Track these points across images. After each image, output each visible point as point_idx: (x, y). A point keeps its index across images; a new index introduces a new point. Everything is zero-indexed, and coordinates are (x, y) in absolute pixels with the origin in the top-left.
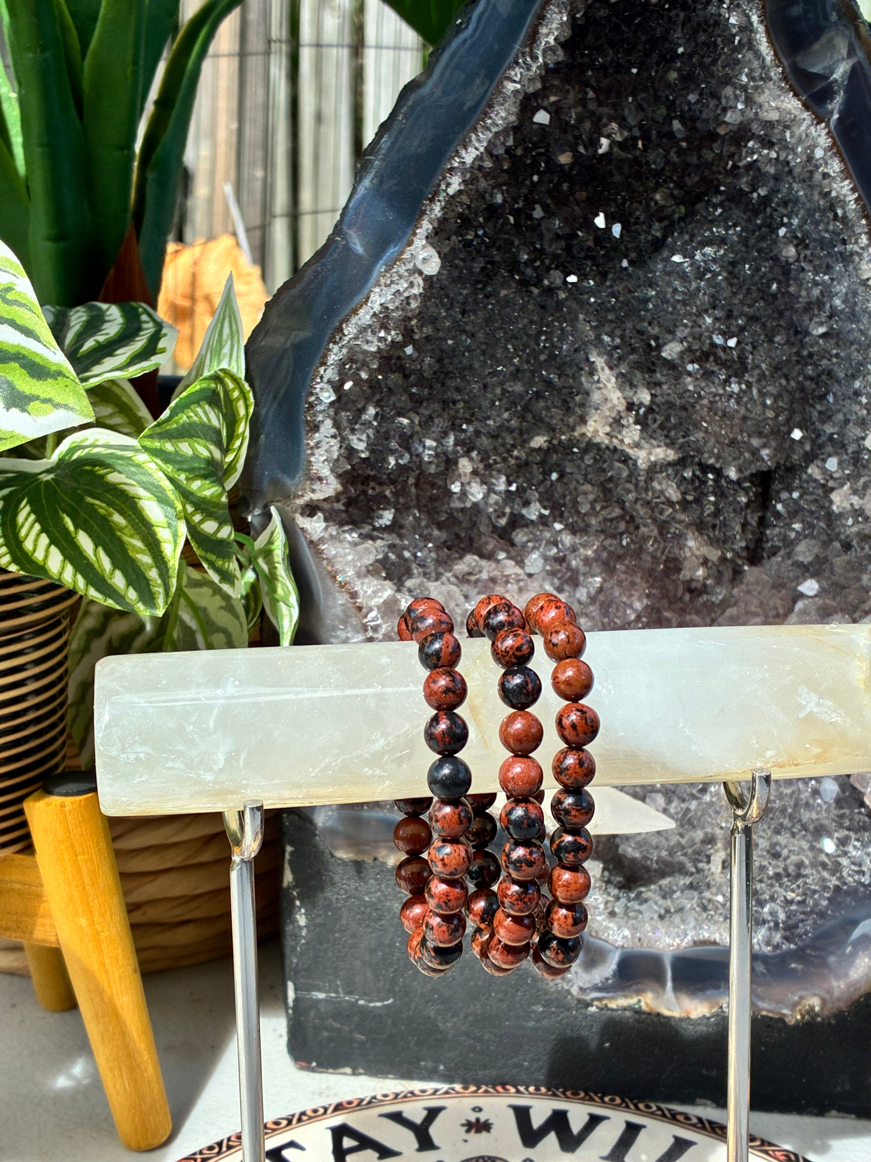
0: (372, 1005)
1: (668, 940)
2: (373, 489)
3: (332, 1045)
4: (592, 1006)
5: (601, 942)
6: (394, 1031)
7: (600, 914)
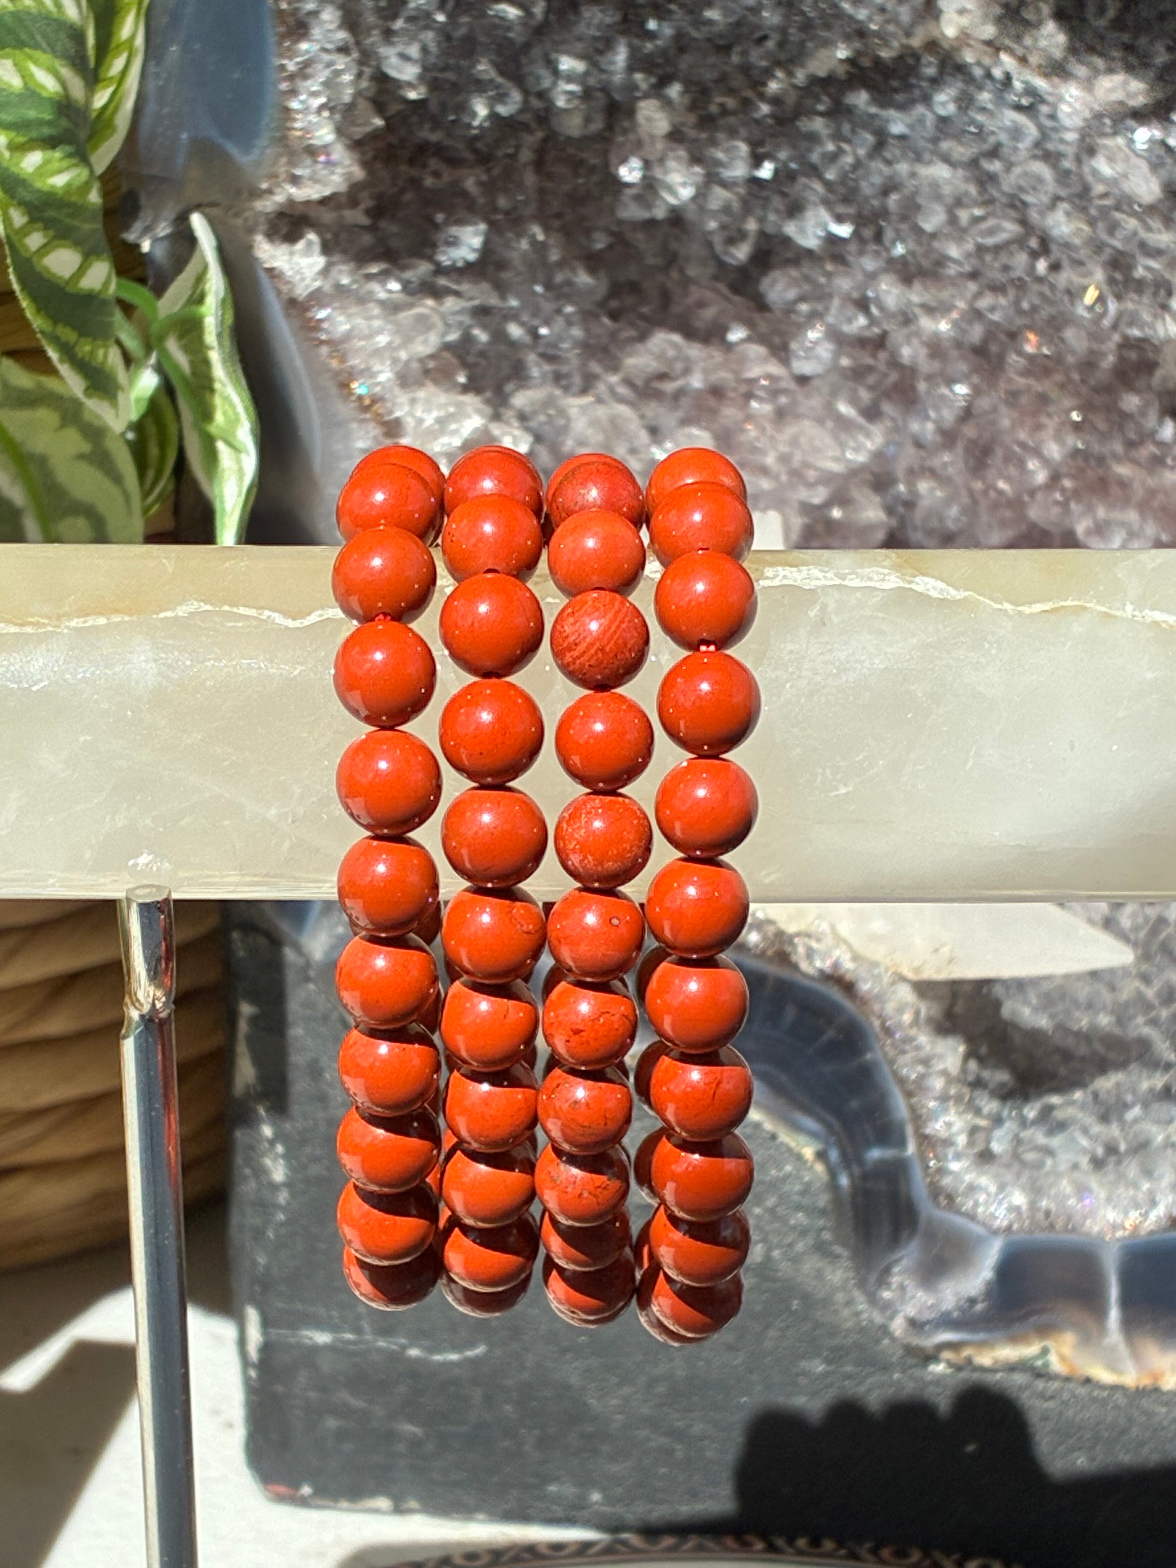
0: (438, 1358)
1: (1112, 1215)
2: (436, 174)
3: (348, 1447)
4: (936, 1360)
5: (958, 1220)
6: (487, 1417)
7: (958, 1157)
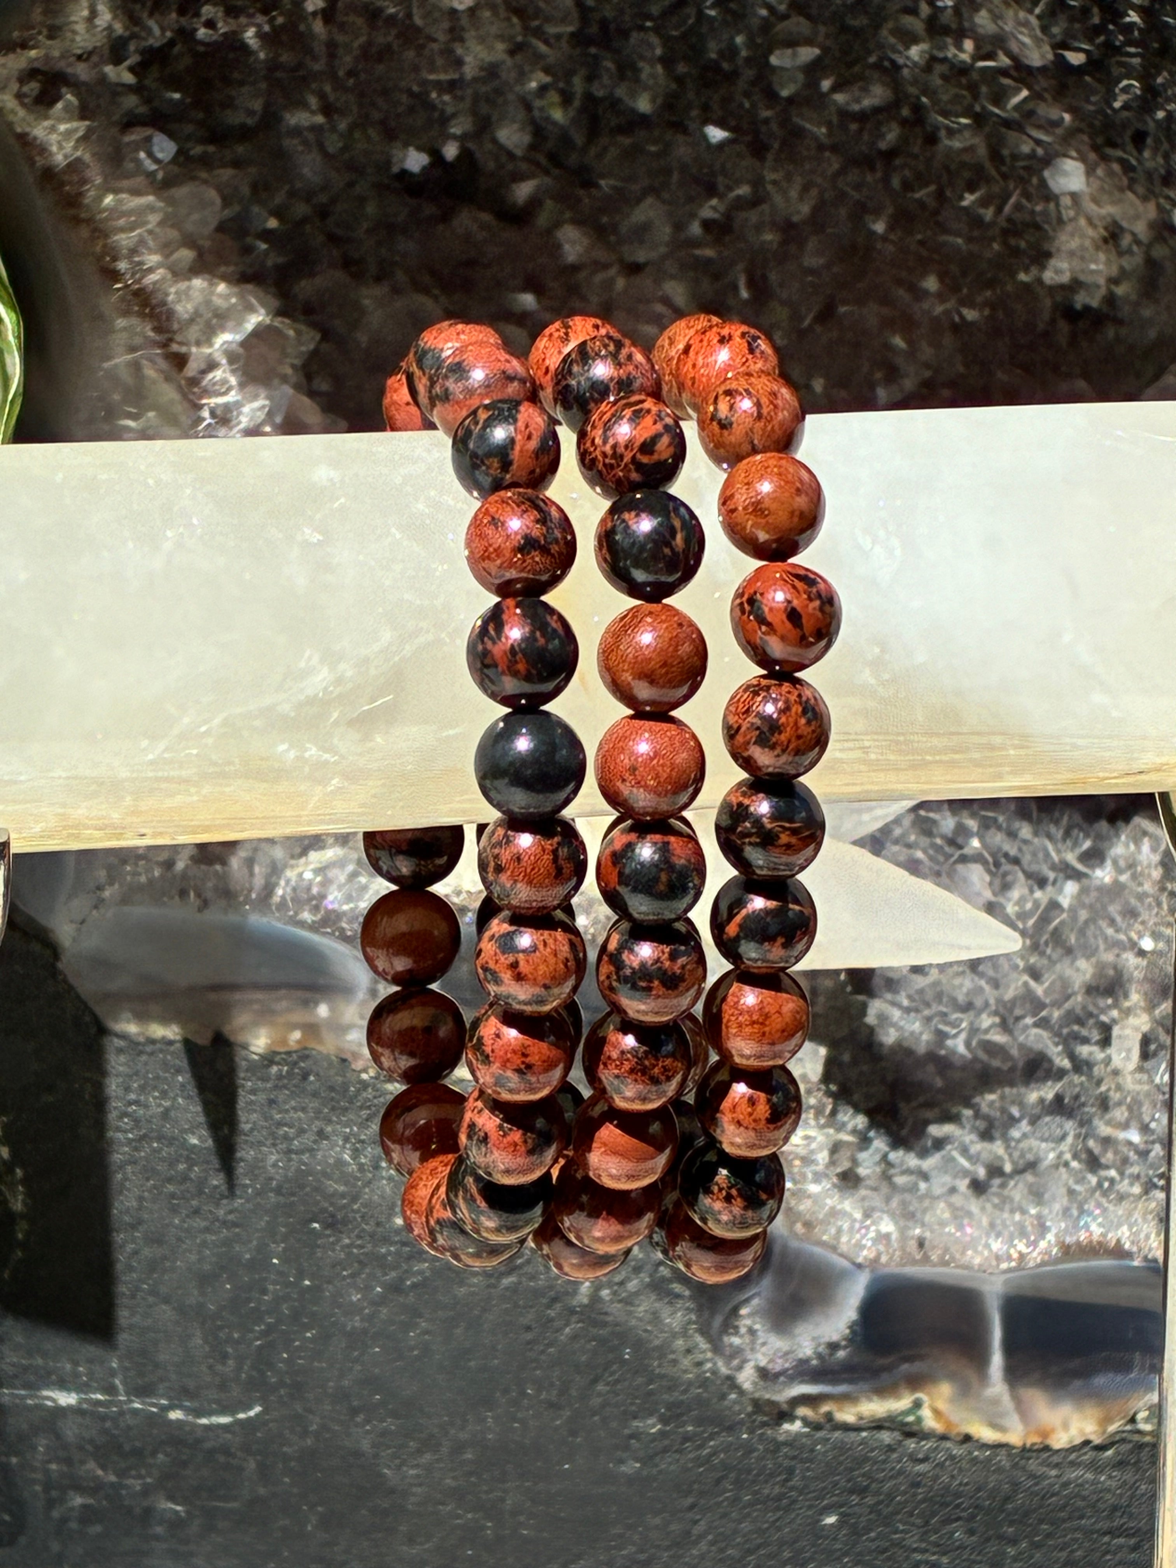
0: (204, 1421)
1: (997, 1245)
2: (210, 24)
3: (96, 1529)
4: (790, 1417)
5: (817, 1250)
6: (262, 1491)
7: (818, 1178)
